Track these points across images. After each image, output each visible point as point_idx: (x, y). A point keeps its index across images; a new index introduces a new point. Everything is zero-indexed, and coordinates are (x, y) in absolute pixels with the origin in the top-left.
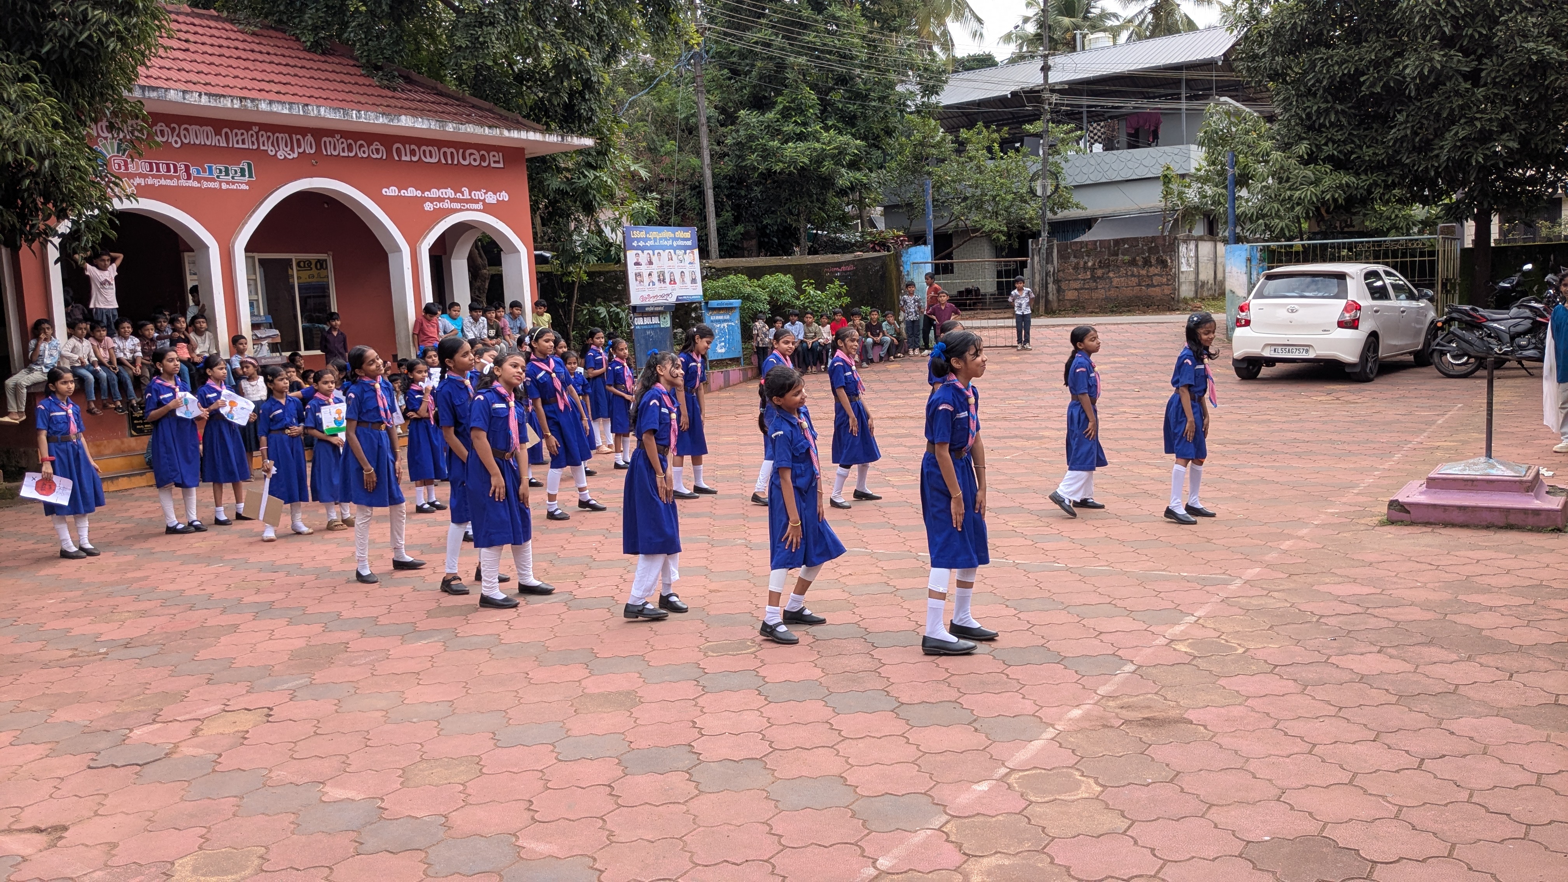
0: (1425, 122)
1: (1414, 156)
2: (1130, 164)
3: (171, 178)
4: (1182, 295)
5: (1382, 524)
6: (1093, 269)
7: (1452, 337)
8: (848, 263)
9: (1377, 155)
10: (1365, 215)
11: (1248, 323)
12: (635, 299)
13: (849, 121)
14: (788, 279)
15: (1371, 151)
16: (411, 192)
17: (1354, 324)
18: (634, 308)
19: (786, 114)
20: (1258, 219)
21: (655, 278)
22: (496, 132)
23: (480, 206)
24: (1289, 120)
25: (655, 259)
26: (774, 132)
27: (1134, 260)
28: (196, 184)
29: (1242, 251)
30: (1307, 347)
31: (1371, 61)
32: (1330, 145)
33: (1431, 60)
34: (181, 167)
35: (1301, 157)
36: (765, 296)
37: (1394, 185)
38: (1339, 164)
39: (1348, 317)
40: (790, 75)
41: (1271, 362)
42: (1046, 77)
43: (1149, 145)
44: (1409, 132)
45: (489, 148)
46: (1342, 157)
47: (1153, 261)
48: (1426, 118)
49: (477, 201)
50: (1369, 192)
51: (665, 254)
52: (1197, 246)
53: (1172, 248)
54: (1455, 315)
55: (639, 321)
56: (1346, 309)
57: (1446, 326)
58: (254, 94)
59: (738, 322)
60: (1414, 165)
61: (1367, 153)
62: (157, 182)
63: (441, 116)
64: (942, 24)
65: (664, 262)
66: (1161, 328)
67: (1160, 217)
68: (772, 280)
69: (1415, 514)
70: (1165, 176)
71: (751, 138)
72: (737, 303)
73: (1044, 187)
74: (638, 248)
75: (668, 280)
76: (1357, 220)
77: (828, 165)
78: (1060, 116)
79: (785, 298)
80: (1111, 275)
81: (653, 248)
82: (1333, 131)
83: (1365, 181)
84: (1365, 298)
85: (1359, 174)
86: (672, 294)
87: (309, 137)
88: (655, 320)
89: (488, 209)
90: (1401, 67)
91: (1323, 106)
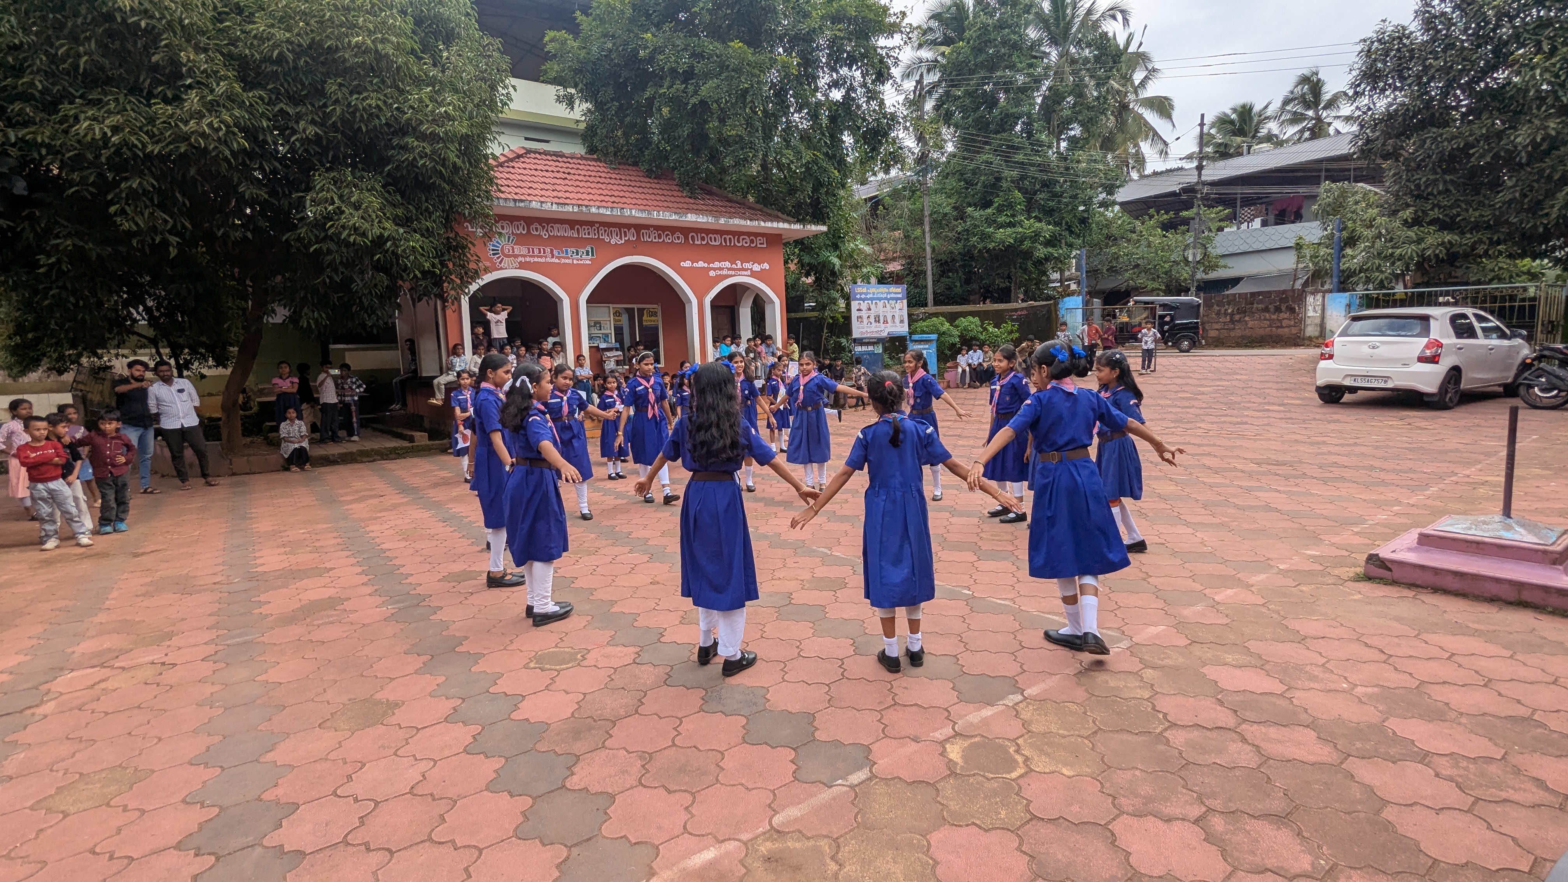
0: (1535, 185)
1: (1523, 215)
2: (1273, 237)
3: (541, 257)
4: (1308, 334)
5: (1358, 579)
6: (1232, 314)
7: (1542, 372)
8: (1022, 309)
9: (1483, 216)
10: (1467, 268)
11: (1331, 357)
12: (856, 334)
13: (1049, 212)
14: (976, 320)
15: (1477, 214)
16: (701, 264)
17: (1434, 359)
18: (855, 340)
19: (1000, 210)
20: (1360, 272)
21: (872, 320)
22: (756, 223)
23: (749, 273)
24: (1398, 191)
25: (873, 307)
26: (990, 221)
27: (1267, 307)
28: (557, 261)
29: (1343, 298)
30: (1386, 378)
31: (1482, 135)
32: (1436, 210)
33: (1546, 128)
34: (548, 250)
35: (1406, 221)
36: (956, 332)
37: (1498, 243)
38: (1444, 226)
39: (1428, 353)
40: (1004, 185)
41: (1353, 390)
42: (1200, 175)
43: (1293, 222)
44: (1517, 195)
45: (757, 235)
46: (1448, 220)
47: (1283, 309)
48: (1537, 181)
49: (746, 270)
50: (1473, 248)
51: (880, 304)
52: (1324, 297)
53: (1300, 297)
54: (1546, 353)
55: (858, 349)
56: (1427, 347)
57: (1535, 363)
58: (586, 203)
59: (935, 350)
60: (1521, 223)
61: (1473, 215)
62: (532, 260)
63: (717, 214)
64: (1136, 145)
65: (879, 308)
66: (1271, 359)
67: (1294, 275)
68: (963, 322)
69: (1397, 574)
70: (1298, 244)
71: (976, 226)
72: (934, 337)
73: (1194, 255)
74: (860, 299)
75: (882, 321)
76: (1459, 273)
77: (1027, 244)
78: (1210, 202)
79: (971, 334)
80: (1247, 319)
81: (872, 299)
82: (1440, 198)
83: (1469, 239)
84: (1449, 337)
85: (1463, 233)
86: (885, 331)
87: (633, 230)
88: (871, 348)
89: (754, 274)
90: (1512, 138)
91: (1432, 177)
